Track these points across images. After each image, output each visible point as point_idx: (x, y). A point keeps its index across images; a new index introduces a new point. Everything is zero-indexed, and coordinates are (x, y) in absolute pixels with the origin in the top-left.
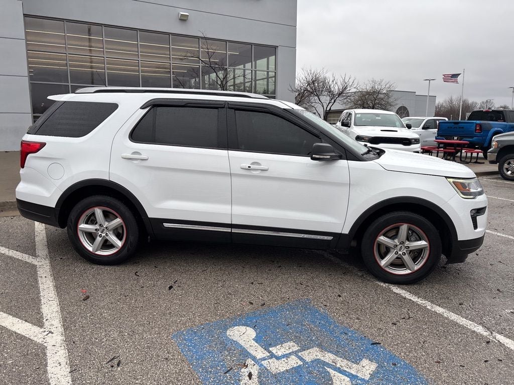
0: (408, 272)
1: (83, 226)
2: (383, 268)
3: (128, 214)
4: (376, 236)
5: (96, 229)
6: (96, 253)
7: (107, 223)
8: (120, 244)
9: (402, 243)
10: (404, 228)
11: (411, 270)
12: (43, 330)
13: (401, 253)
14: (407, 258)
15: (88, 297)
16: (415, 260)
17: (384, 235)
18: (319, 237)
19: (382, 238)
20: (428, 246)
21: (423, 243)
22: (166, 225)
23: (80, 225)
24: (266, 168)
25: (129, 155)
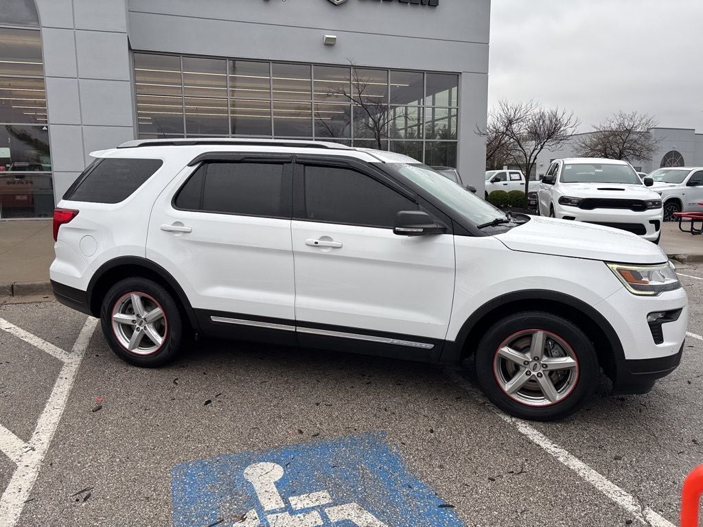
0: (546, 402)
1: (118, 316)
2: (508, 394)
3: (169, 302)
4: (497, 348)
5: (133, 321)
6: (133, 351)
7: (146, 313)
8: (160, 340)
9: (536, 359)
10: (539, 337)
11: (550, 400)
12: (26, 445)
13: (535, 373)
14: (544, 382)
15: (100, 408)
16: (558, 386)
17: (511, 346)
18: (414, 344)
19: (506, 350)
20: (576, 365)
21: (569, 360)
22: (214, 319)
23: (115, 314)
24: (339, 244)
25: (169, 226)
